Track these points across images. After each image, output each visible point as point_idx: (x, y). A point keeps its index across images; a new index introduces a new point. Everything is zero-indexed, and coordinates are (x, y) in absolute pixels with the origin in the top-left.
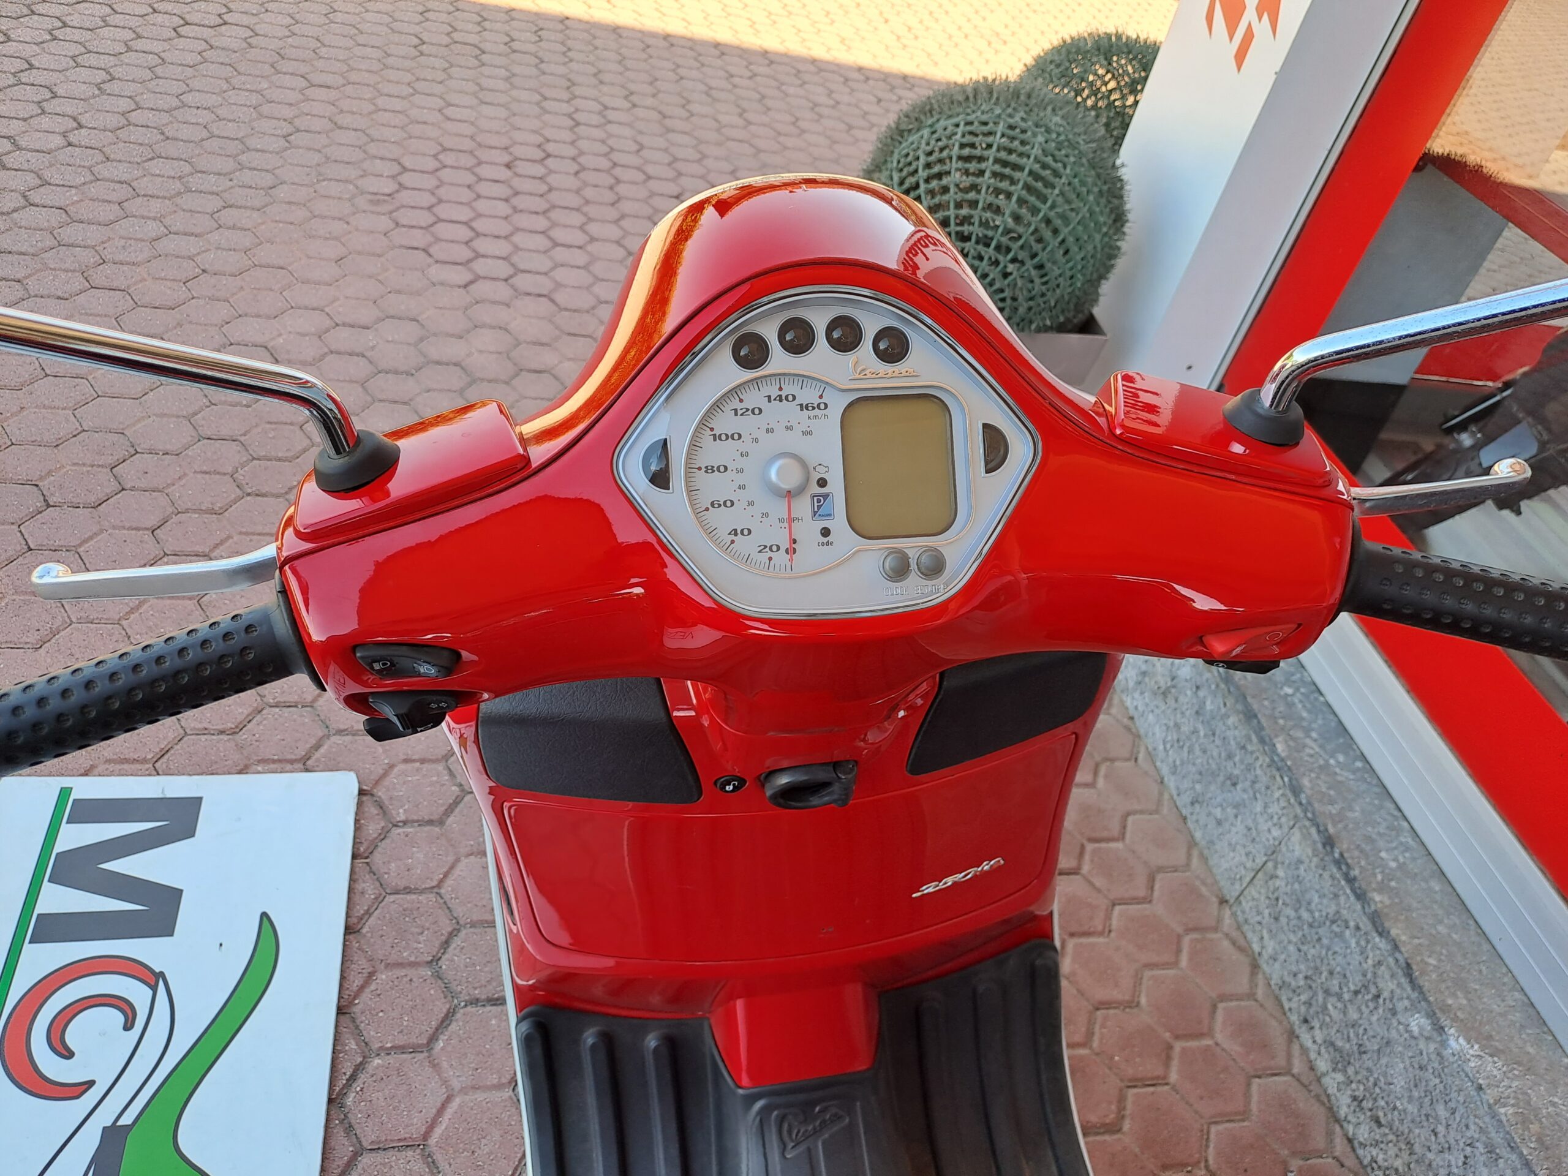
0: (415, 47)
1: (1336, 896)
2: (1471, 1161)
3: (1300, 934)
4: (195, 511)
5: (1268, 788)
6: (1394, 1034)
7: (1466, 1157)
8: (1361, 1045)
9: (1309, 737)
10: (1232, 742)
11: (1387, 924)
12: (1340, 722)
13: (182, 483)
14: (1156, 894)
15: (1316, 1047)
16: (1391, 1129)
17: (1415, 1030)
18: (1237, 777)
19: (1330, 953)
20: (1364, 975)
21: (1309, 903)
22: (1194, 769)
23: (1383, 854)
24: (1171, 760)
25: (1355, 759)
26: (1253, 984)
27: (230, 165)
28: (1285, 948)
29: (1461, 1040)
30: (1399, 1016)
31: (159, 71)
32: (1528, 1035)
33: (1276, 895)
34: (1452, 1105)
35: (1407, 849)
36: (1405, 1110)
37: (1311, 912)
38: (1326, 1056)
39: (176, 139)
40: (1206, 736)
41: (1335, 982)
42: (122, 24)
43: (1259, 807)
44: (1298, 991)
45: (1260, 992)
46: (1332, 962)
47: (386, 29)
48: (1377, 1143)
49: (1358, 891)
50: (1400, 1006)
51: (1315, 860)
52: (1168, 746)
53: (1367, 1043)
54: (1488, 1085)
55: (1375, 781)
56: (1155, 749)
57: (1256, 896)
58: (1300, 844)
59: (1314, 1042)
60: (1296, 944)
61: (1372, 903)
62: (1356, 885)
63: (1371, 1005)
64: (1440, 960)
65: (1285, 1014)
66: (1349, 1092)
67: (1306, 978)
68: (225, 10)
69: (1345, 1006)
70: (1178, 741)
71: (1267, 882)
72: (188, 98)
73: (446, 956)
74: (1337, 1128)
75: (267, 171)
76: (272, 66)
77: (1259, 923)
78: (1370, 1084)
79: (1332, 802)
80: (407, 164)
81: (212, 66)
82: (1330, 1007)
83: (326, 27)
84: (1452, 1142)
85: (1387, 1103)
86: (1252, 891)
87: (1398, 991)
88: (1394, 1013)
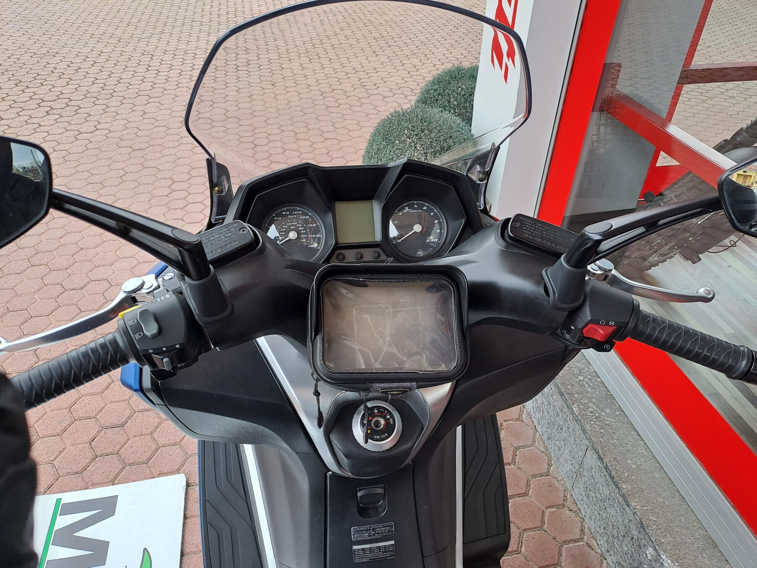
1: (608, 486)
3: (598, 505)
5: (574, 430)
6: (642, 559)
8: (630, 564)
9: (591, 402)
14: (531, 490)
17: (650, 556)
18: (562, 425)
20: (626, 527)
21: (599, 490)
22: (546, 422)
25: (616, 411)
28: (594, 513)
29: (669, 562)
30: (643, 549)
33: (586, 485)
35: (642, 456)
37: (600, 493)
41: (615, 531)
44: (602, 535)
45: (586, 537)
49: (616, 484)
50: (642, 543)
51: (597, 467)
53: (633, 563)
55: (626, 421)
57: (579, 486)
58: (591, 459)
59: (613, 562)
60: (597, 511)
63: (631, 543)
64: (658, 517)
67: (604, 528)
69: (621, 544)
71: (581, 479)
79: (602, 436)
80: (176, 179)
82: (615, 543)
83: (141, 122)
86: (577, 484)
87: (640, 535)
88: (640, 547)
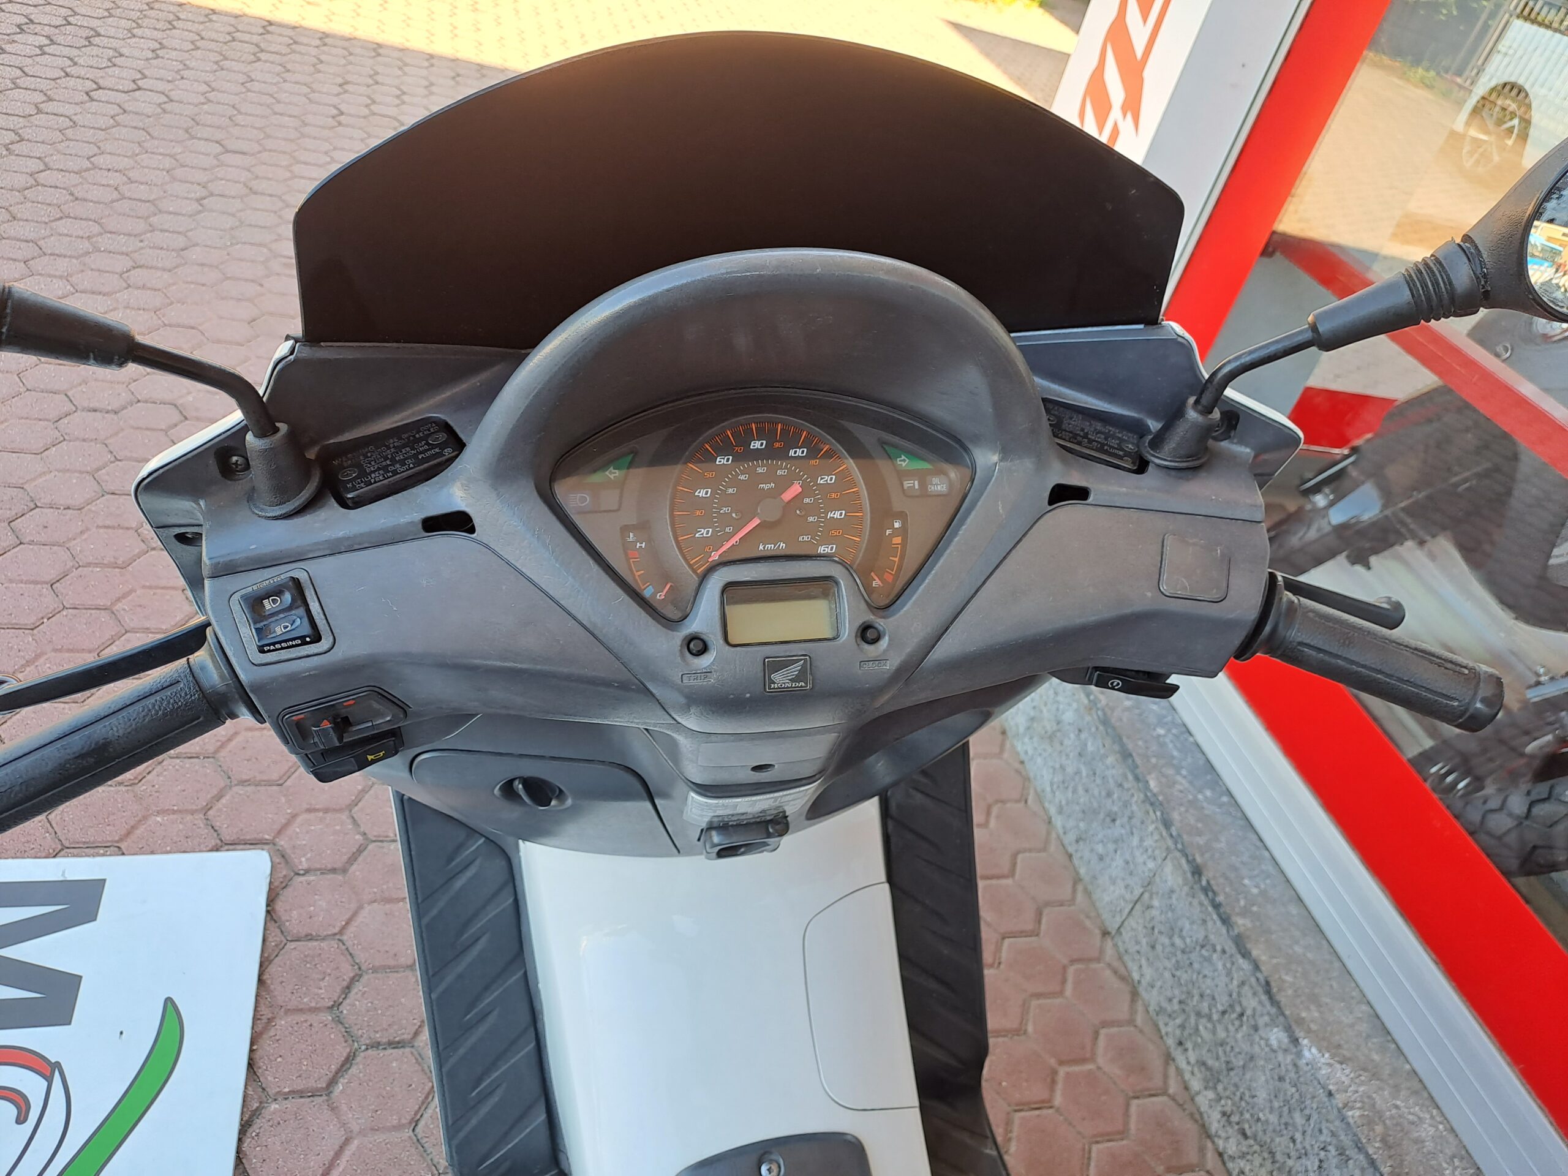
0: (333, 117)
1: (1204, 921)
2: (1325, 1165)
3: (1174, 960)
4: (96, 565)
5: (1142, 823)
6: (1257, 1049)
7: (1321, 1161)
8: (1228, 1063)
9: (1180, 774)
10: (1111, 781)
11: (1249, 946)
12: (1208, 761)
13: (85, 536)
14: (1043, 927)
15: (1190, 1068)
16: (1255, 1140)
17: (1274, 1043)
18: (1116, 813)
19: (1201, 976)
20: (1231, 996)
21: (1181, 930)
22: (1077, 808)
23: (1246, 881)
24: (1057, 800)
25: (1221, 795)
26: (1133, 1011)
27: (141, 226)
28: (1162, 975)
29: (1314, 1050)
30: (1261, 1032)
31: (69, 133)
32: (1373, 1043)
33: (1151, 925)
34: (1307, 1112)
35: (1268, 876)
36: (1267, 1121)
37: (1183, 938)
38: (1198, 1075)
39: (85, 200)
40: (1088, 776)
41: (1205, 1005)
42: (33, 87)
43: (1135, 841)
44: (1174, 1015)
45: (1139, 1019)
46: (1204, 986)
47: (304, 99)
48: (1243, 1156)
49: (1223, 917)
50: (1262, 1021)
51: (1186, 889)
52: (1055, 787)
53: (1234, 1060)
54: (1337, 1090)
55: (1239, 815)
56: (1043, 791)
57: (1134, 925)
58: (1172, 874)
59: (1188, 1063)
60: (1170, 970)
61: (1235, 928)
62: (1222, 910)
63: (1237, 1023)
64: (1295, 977)
65: (1162, 1038)
66: (1219, 1109)
67: (1180, 1002)
68: (139, 76)
69: (1214, 1027)
70: (1063, 782)
71: (1143, 912)
72: (100, 160)
73: (348, 1001)
74: (1209, 1145)
75: (179, 233)
76: (187, 131)
77: (1138, 952)
78: (1237, 1098)
79: (1200, 834)
81: (124, 130)
82: (1201, 1028)
84: (1308, 1147)
85: (1252, 1115)
86: (1131, 922)
87: (1259, 1008)
88: (1256, 1028)
